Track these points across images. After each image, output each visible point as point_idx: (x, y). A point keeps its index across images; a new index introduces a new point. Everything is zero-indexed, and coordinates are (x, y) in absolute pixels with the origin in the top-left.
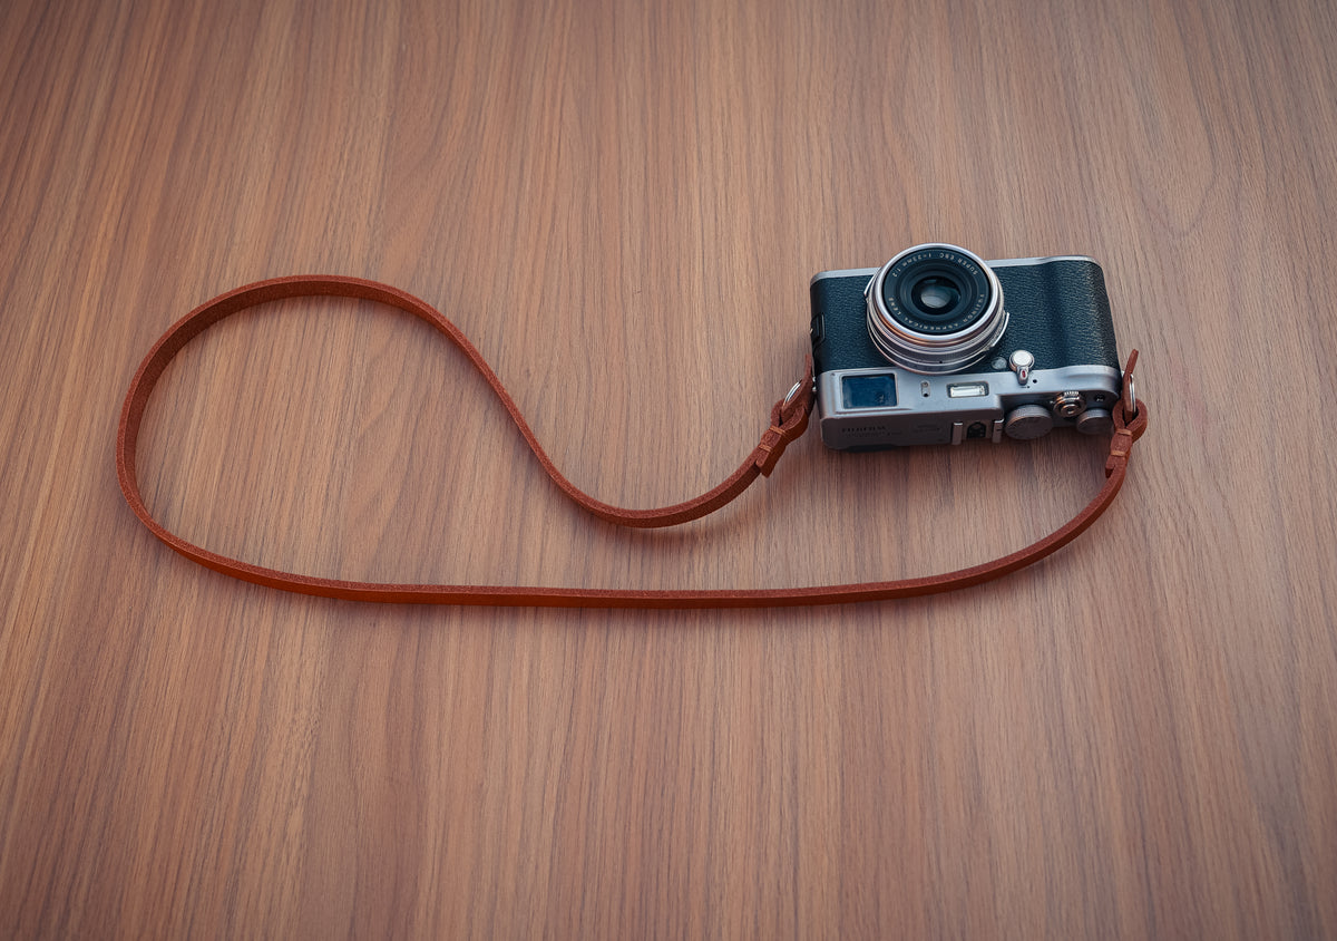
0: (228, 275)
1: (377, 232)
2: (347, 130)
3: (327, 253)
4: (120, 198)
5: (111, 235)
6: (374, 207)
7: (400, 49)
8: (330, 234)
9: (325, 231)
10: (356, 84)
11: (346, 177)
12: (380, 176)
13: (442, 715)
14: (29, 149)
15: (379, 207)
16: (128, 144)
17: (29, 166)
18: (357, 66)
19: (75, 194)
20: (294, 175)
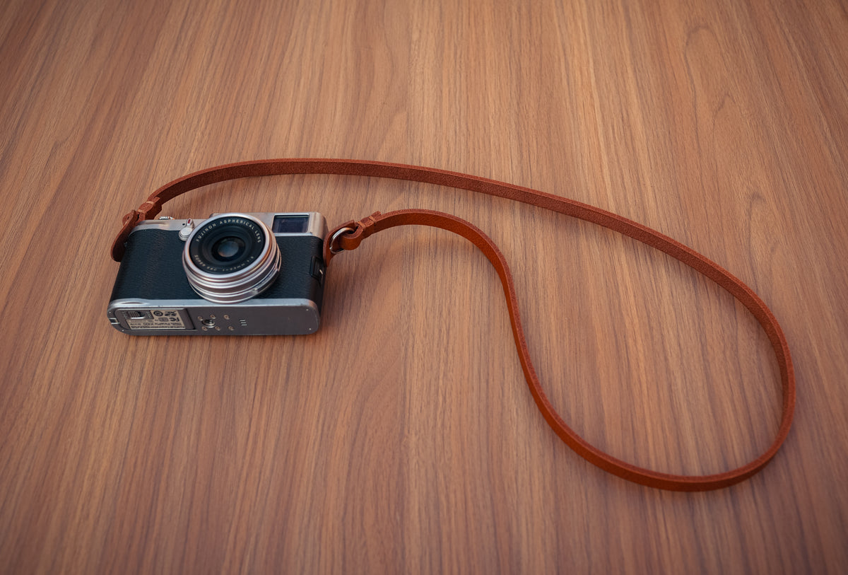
1: (405, 328)
2: (443, 425)
3: (444, 314)
4: (635, 374)
5: (630, 341)
6: (410, 350)
7: (402, 515)
8: (444, 329)
9: (448, 333)
10: (441, 476)
11: (437, 378)
12: (408, 377)
13: (346, 69)
15: (406, 349)
16: (649, 429)
18: (443, 498)
19: (679, 382)
20: (484, 385)
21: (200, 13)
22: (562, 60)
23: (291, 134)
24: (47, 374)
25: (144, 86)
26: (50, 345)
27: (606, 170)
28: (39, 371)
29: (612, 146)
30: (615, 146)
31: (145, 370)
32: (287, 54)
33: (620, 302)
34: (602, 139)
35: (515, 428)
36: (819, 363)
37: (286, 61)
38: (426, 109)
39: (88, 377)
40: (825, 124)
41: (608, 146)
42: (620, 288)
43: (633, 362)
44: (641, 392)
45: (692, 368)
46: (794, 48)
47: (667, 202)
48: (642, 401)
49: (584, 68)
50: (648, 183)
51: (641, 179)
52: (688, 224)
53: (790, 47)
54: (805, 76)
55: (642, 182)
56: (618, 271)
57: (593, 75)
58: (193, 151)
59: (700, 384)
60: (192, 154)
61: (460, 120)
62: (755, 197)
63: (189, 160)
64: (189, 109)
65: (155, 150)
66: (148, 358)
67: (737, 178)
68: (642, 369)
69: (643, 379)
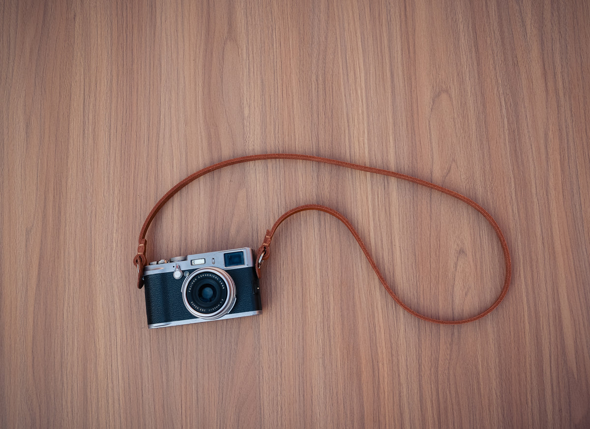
0: (321, 340)
1: (258, 363)
2: (281, 424)
3: (278, 351)
4: (381, 385)
5: (380, 365)
6: (261, 378)
8: (279, 363)
9: (281, 365)
11: (277, 395)
12: (261, 396)
14: (436, 419)
15: (259, 377)
16: (387, 420)
17: (432, 407)
19: (405, 390)
20: (302, 398)
21: (93, 95)
22: (347, 131)
24: (69, 404)
25: (71, 173)
26: (65, 385)
28: (64, 403)
29: (377, 212)
30: (379, 212)
31: (121, 399)
32: (161, 135)
33: (376, 338)
34: (370, 206)
35: (318, 424)
36: (480, 374)
37: (161, 142)
38: (258, 185)
39: (91, 405)
40: (513, 185)
41: (374, 212)
42: (377, 328)
43: (381, 378)
44: (384, 398)
45: (413, 381)
46: (504, 110)
47: (408, 259)
48: (385, 404)
49: (361, 139)
50: (397, 244)
51: (393, 240)
52: (419, 276)
53: (501, 110)
54: (507, 138)
55: (393, 243)
56: (376, 315)
57: (366, 146)
58: (115, 231)
59: (416, 391)
60: (115, 234)
61: (280, 194)
62: (461, 252)
63: (114, 240)
64: (105, 194)
65: (91, 233)
66: (121, 391)
67: (452, 236)
68: (386, 383)
69: (386, 390)
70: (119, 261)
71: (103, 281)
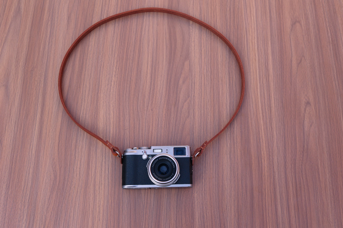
0: (229, 144)
4: (263, 172)
5: (263, 160)
7: (193, 220)
10: (204, 207)
13: (166, 38)
14: (295, 193)
16: (267, 192)
17: (293, 186)
18: (205, 215)
19: (277, 175)
20: (217, 176)
21: (107, 6)
22: (245, 37)
23: (148, 69)
24: (78, 169)
25: (91, 43)
26: (77, 158)
27: (259, 90)
28: (75, 168)
29: (261, 79)
30: (262, 79)
31: (110, 168)
33: (260, 145)
34: (258, 76)
35: (226, 191)
36: (320, 169)
37: (143, 33)
38: (196, 60)
39: (92, 171)
40: (335, 71)
41: (260, 79)
42: (261, 140)
43: (263, 168)
44: (265, 179)
45: (281, 171)
46: (329, 34)
47: (278, 104)
48: (265, 182)
49: (253, 41)
50: (273, 96)
51: (270, 94)
52: (285, 114)
53: (328, 34)
54: (331, 48)
55: (271, 96)
56: (261, 133)
57: (256, 45)
58: (114, 76)
59: (283, 177)
60: (113, 78)
61: (208, 65)
62: (308, 103)
63: (113, 81)
64: (110, 56)
65: (100, 76)
66: (110, 164)
67: (303, 95)
68: (266, 171)
69: (266, 175)
70: (115, 92)
71: (104, 102)
